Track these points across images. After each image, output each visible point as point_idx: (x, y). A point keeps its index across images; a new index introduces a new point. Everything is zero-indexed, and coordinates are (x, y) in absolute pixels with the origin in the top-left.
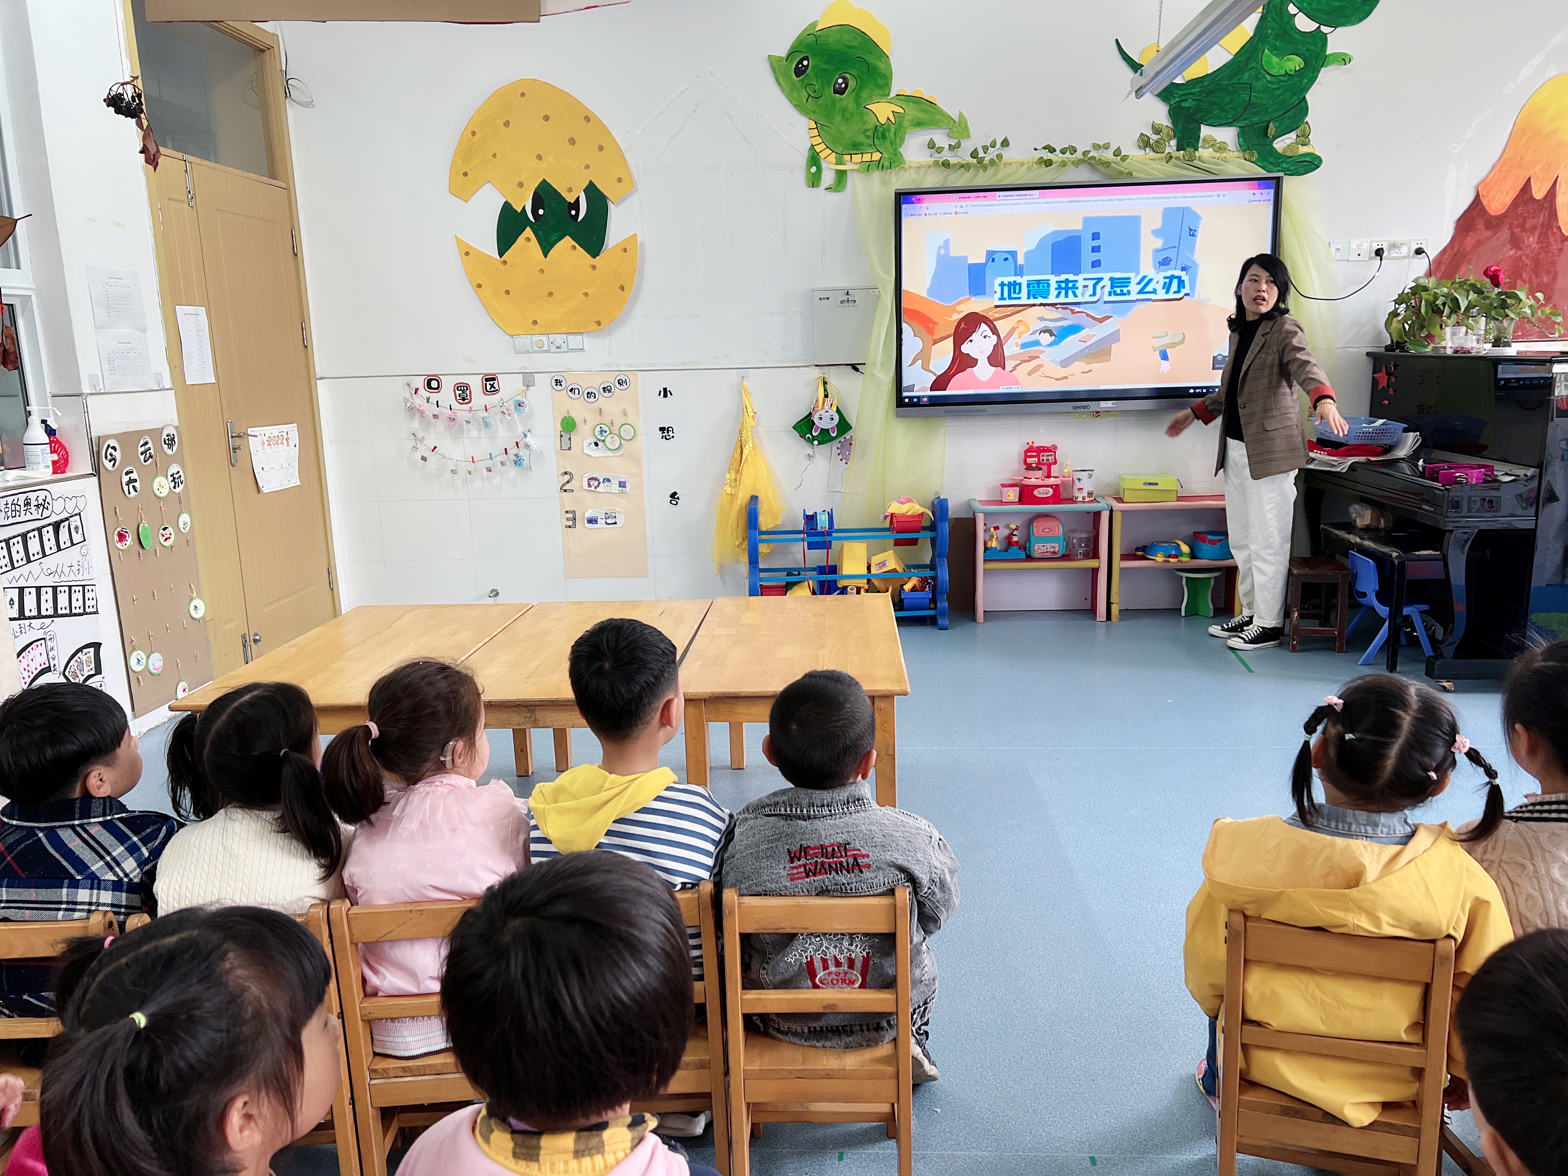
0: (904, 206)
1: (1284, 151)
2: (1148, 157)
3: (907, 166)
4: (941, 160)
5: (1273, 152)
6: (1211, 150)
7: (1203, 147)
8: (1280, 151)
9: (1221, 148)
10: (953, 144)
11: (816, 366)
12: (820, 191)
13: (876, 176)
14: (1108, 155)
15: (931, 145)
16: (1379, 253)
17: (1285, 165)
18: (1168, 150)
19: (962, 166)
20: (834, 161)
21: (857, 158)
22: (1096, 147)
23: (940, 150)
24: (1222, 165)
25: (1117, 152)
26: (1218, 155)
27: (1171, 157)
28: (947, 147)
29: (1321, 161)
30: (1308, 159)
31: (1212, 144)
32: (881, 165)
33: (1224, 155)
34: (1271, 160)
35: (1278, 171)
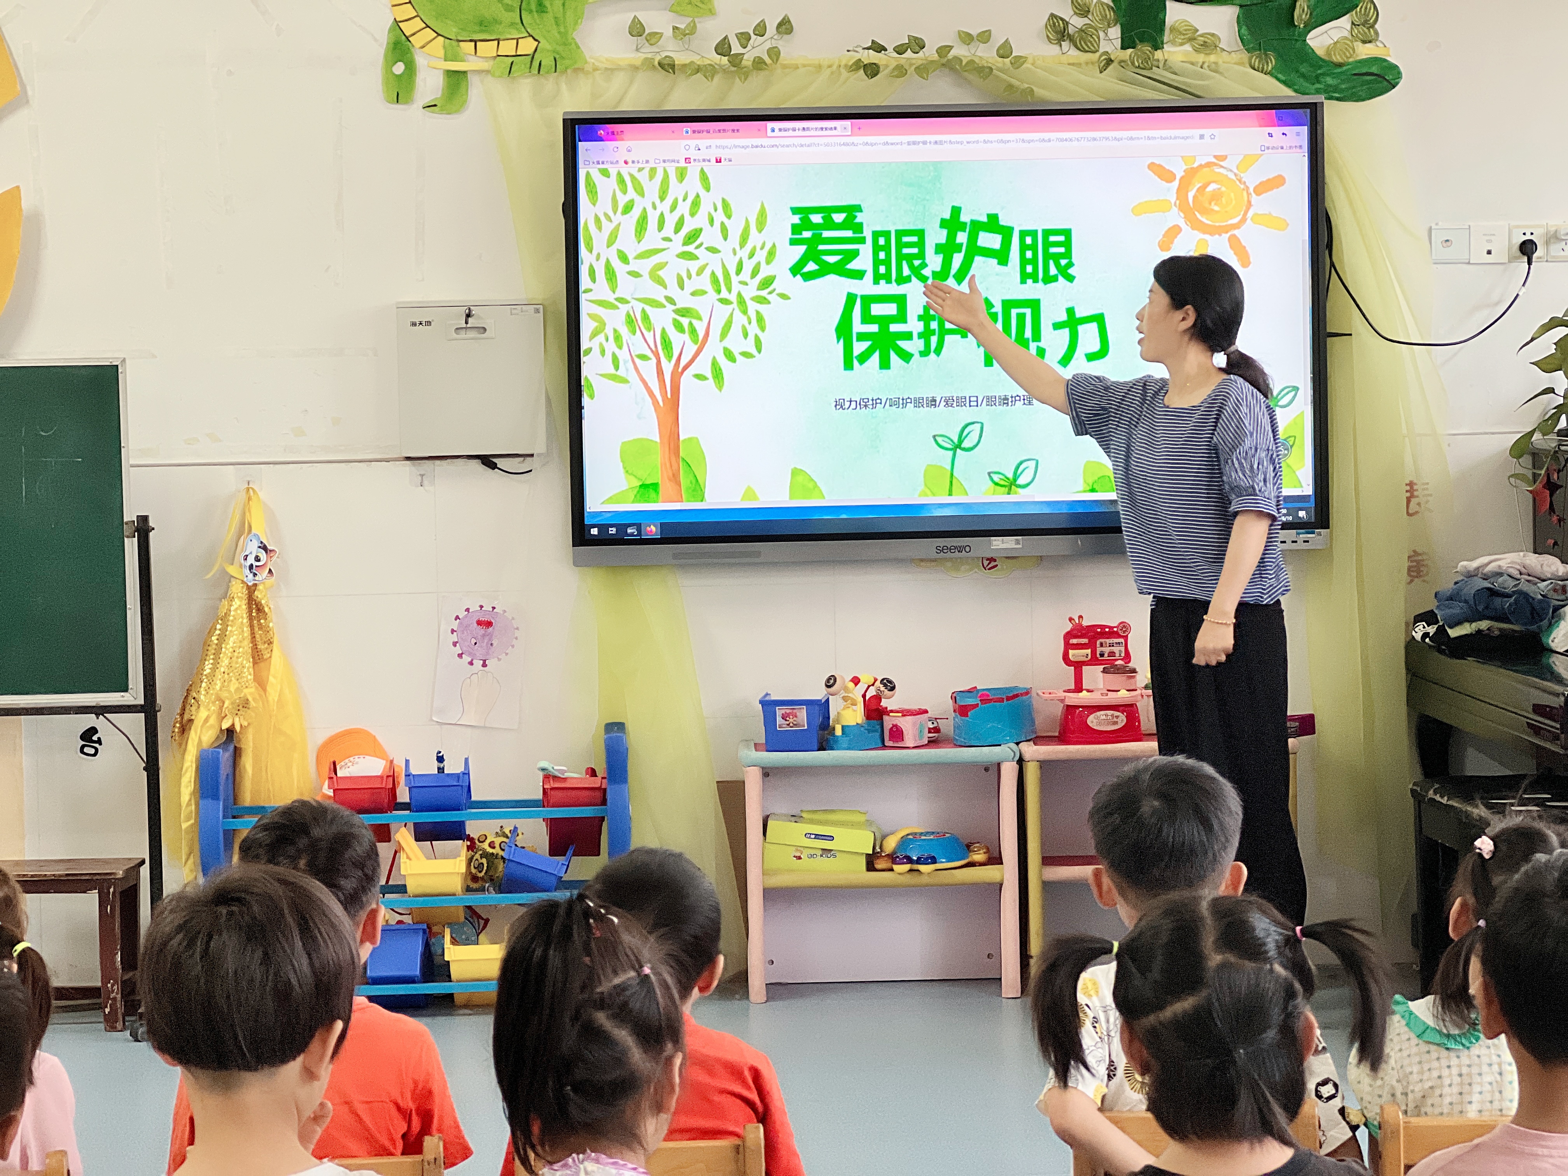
0: (582, 146)
1: (1328, 51)
2: (1064, 59)
3: (588, 68)
4: (658, 58)
5: (1307, 55)
6: (1188, 47)
7: (1173, 43)
8: (1320, 52)
9: (1208, 45)
10: (682, 26)
11: (408, 458)
12: (414, 111)
13: (526, 85)
14: (986, 54)
15: (637, 29)
16: (1527, 248)
17: (1330, 80)
18: (1104, 47)
19: (698, 70)
20: (441, 53)
21: (487, 49)
22: (967, 38)
23: (654, 38)
24: (1208, 78)
25: (1005, 51)
26: (1201, 58)
27: (1109, 61)
28: (669, 32)
29: (1399, 75)
30: (1374, 70)
31: (1190, 36)
32: (536, 64)
33: (1212, 58)
34: (1304, 68)
35: (1318, 92)
